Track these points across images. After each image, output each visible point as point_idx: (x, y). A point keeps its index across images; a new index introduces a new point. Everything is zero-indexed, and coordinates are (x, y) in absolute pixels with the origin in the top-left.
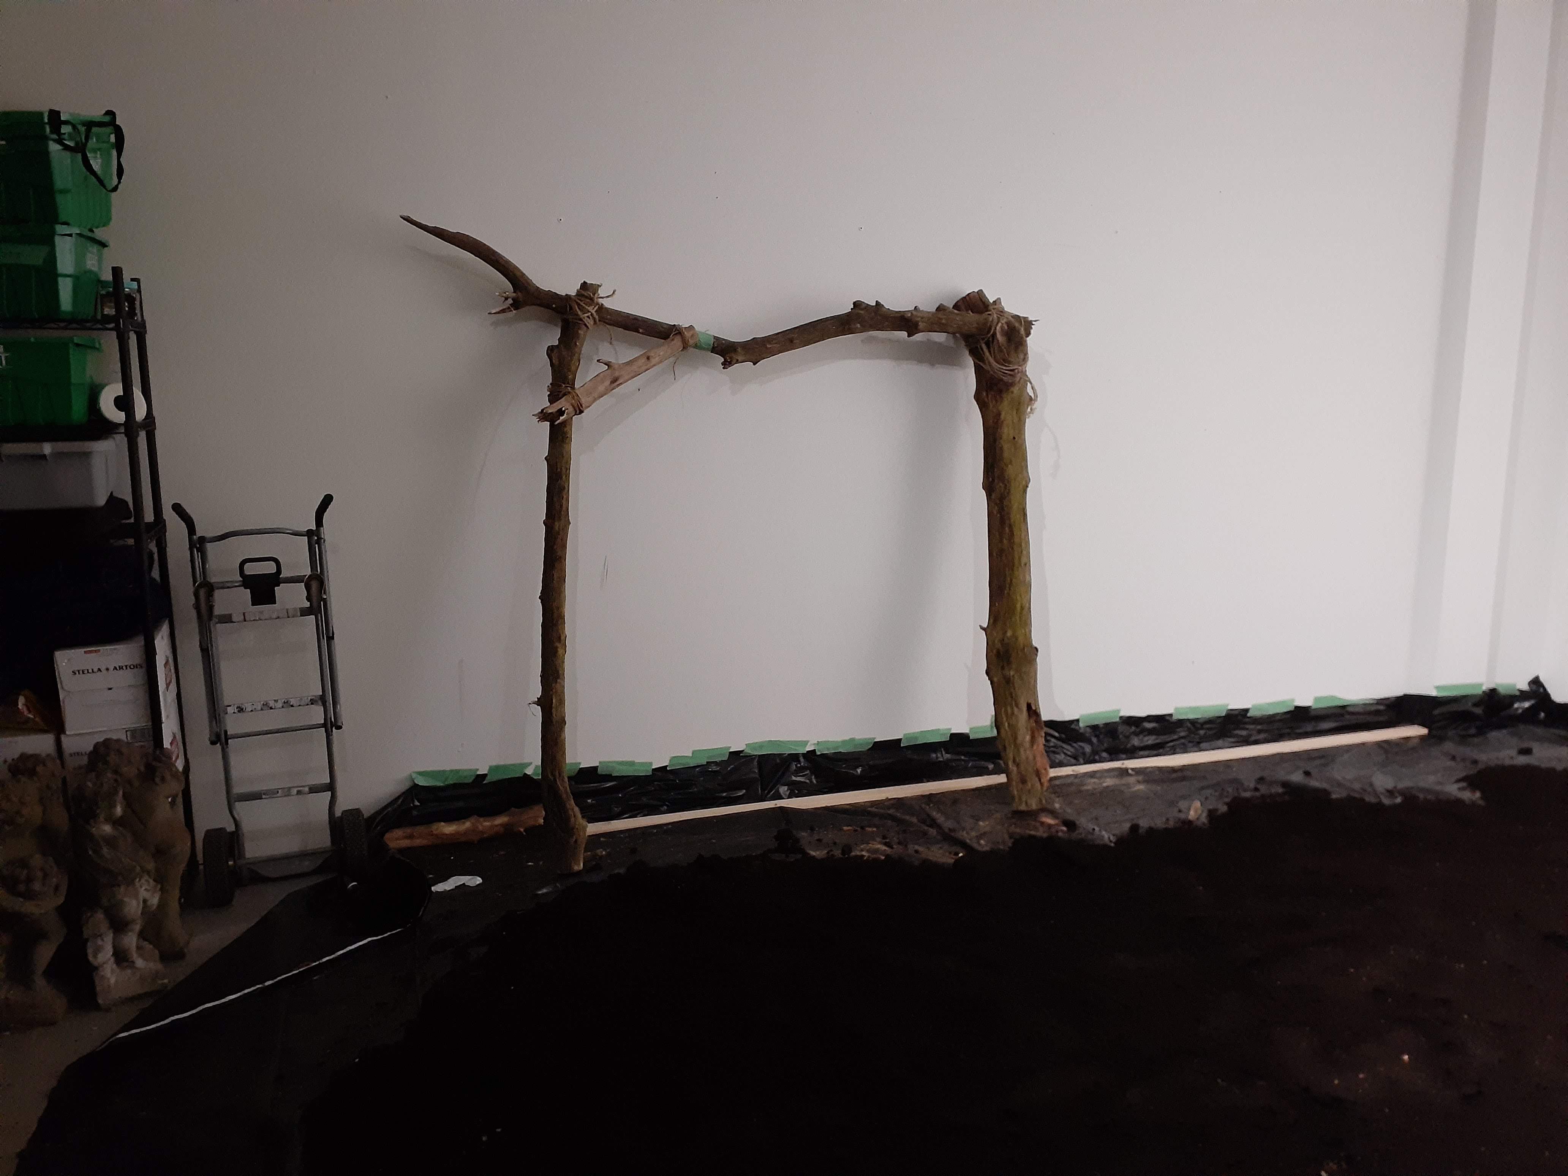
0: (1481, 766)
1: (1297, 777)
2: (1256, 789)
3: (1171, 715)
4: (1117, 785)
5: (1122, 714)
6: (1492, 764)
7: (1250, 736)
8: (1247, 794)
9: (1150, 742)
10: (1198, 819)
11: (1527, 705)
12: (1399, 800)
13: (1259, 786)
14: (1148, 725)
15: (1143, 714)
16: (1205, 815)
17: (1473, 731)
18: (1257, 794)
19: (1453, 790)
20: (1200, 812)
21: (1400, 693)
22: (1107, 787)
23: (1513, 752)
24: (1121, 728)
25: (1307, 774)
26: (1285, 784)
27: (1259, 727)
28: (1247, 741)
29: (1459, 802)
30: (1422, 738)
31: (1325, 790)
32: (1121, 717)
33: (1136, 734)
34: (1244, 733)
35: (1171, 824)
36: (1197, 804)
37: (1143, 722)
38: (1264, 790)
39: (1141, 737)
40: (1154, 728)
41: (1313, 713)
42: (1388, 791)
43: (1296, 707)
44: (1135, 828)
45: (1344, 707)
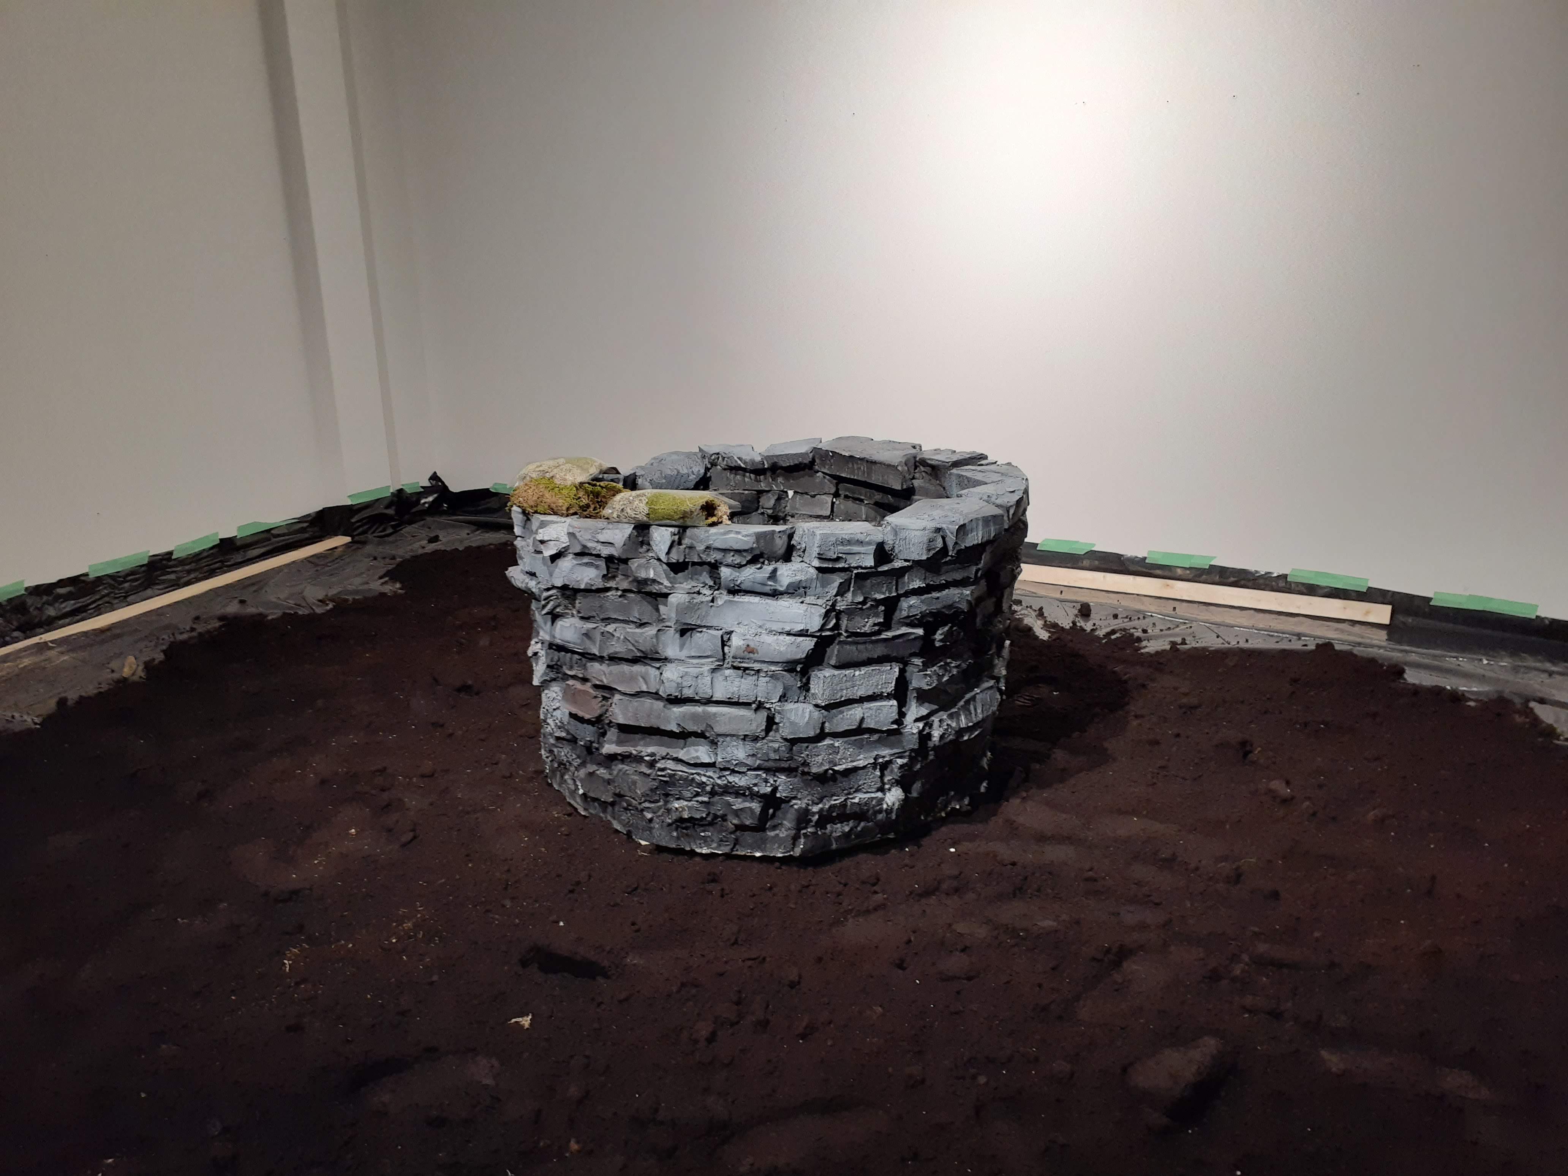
0: (399, 560)
1: (233, 608)
2: (193, 630)
3: (86, 575)
4: (35, 663)
5: (27, 584)
6: (408, 556)
7: (179, 578)
8: (185, 636)
9: (68, 609)
10: (133, 674)
11: (430, 499)
12: (330, 606)
13: (194, 626)
14: (61, 591)
15: (53, 579)
16: (141, 668)
17: (390, 531)
18: (194, 634)
19: (377, 586)
20: (134, 666)
21: (321, 508)
22: (25, 666)
23: (424, 543)
24: (29, 601)
25: (242, 602)
26: (221, 618)
27: (187, 567)
28: (177, 585)
29: (383, 595)
30: (347, 545)
31: (260, 614)
32: (26, 589)
33: (50, 604)
34: (172, 577)
35: (105, 687)
36: (131, 659)
37: (54, 589)
38: (201, 628)
39: (57, 605)
40: (70, 593)
41: (239, 543)
42: (320, 601)
43: (221, 540)
44: (62, 702)
45: (269, 531)
